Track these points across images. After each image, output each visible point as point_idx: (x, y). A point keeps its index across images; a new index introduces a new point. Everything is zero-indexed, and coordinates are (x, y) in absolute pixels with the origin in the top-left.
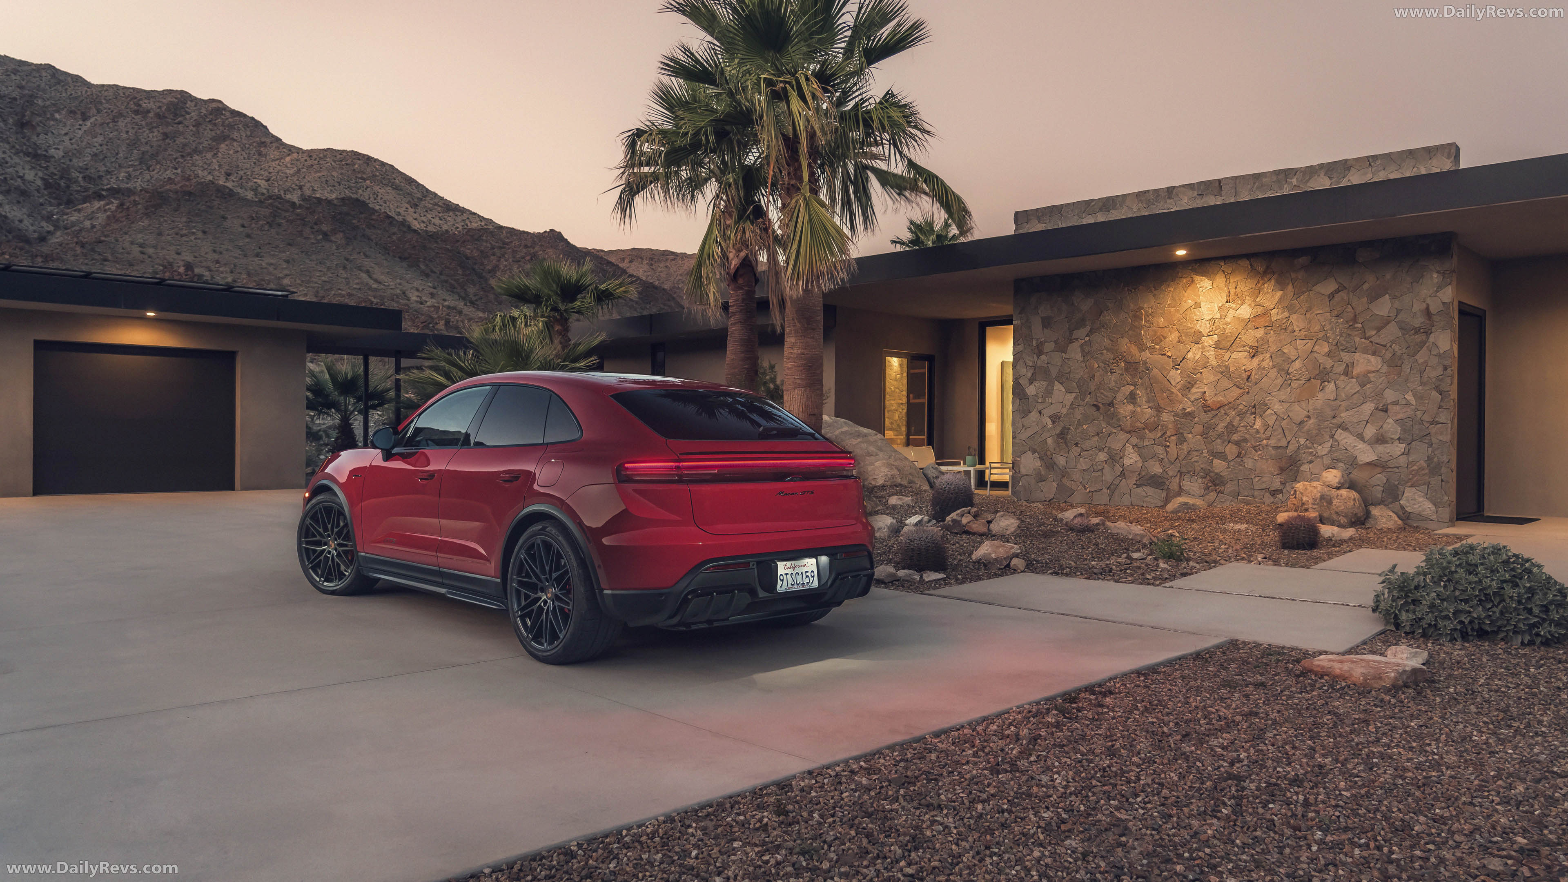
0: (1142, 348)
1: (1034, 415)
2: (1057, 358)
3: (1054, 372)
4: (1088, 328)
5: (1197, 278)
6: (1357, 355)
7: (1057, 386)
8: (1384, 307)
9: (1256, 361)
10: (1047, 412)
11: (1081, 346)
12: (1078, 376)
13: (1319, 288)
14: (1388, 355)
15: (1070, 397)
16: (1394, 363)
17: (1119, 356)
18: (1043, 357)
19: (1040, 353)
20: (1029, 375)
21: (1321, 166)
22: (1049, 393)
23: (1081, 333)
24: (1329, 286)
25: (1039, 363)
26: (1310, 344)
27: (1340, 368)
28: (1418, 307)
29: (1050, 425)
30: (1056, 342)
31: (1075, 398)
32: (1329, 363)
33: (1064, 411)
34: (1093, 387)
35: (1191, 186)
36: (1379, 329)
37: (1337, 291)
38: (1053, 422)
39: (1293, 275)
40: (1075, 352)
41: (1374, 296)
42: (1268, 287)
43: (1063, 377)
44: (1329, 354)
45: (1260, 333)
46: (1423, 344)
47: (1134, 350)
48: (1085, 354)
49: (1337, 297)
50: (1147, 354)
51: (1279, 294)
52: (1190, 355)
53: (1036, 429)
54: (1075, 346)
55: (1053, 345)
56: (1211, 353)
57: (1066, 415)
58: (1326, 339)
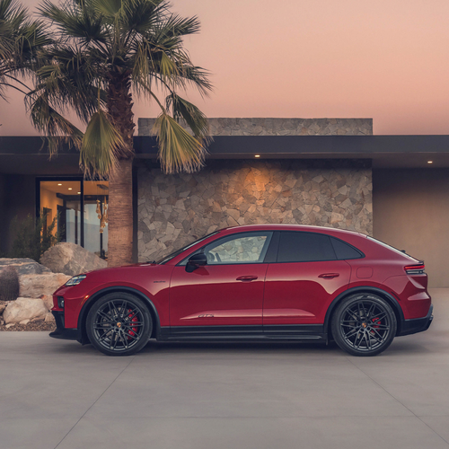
0: (222, 204)
1: (154, 242)
2: (169, 209)
3: (167, 216)
4: (189, 192)
5: (253, 169)
6: (333, 213)
7: (169, 224)
8: (344, 191)
9: (285, 213)
10: (163, 240)
11: (184, 202)
12: (183, 219)
13: (314, 179)
14: (346, 214)
15: (178, 231)
16: (349, 217)
17: (209, 209)
18: (159, 207)
19: (158, 205)
20: (150, 217)
21: (315, 120)
22: (164, 228)
23: (185, 194)
24: (319, 179)
25: (157, 211)
26: (311, 207)
27: (326, 220)
28: (358, 192)
29: (165, 247)
30: (167, 199)
31: (181, 232)
32: (320, 216)
33: (174, 239)
34: (192, 225)
35: (249, 120)
36: (342, 201)
37: (323, 182)
38: (167, 246)
39: (302, 172)
40: (180, 205)
41: (340, 185)
42: (290, 176)
43: (172, 220)
44: (320, 212)
45: (286, 200)
46: (360, 209)
47: (217, 206)
48: (187, 207)
49: (323, 185)
50: (225, 208)
51: (295, 181)
52: (249, 210)
53: (155, 250)
54: (181, 201)
55: (166, 200)
56: (261, 209)
57: (176, 241)
58: (318, 204)
